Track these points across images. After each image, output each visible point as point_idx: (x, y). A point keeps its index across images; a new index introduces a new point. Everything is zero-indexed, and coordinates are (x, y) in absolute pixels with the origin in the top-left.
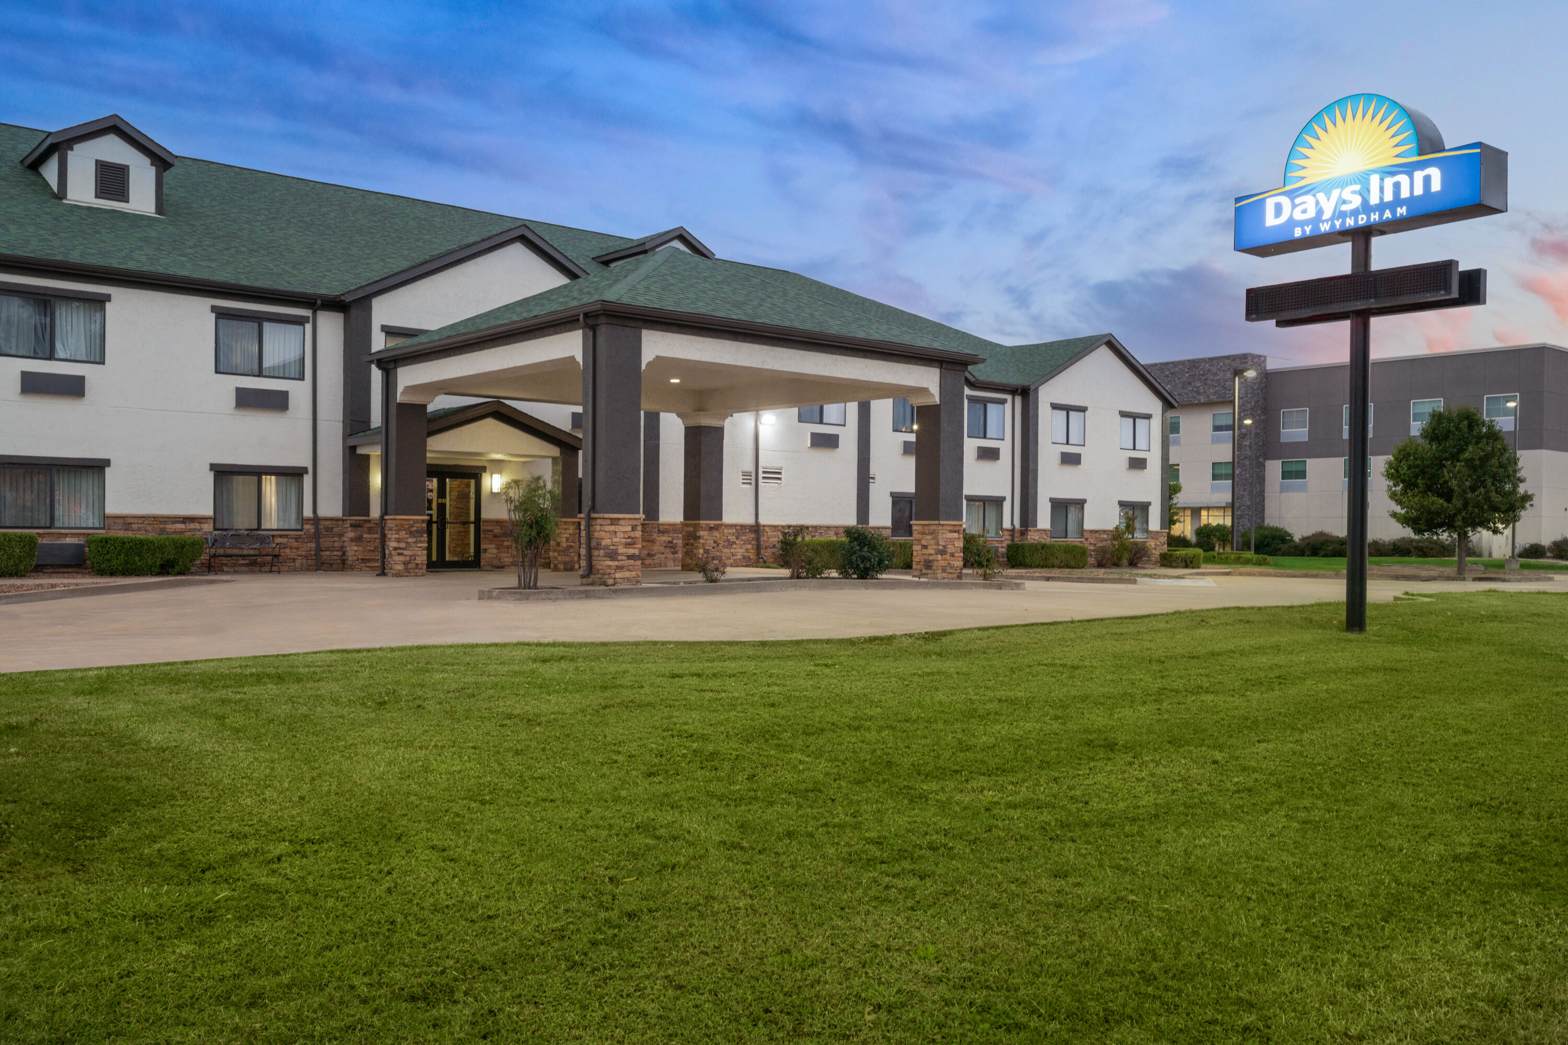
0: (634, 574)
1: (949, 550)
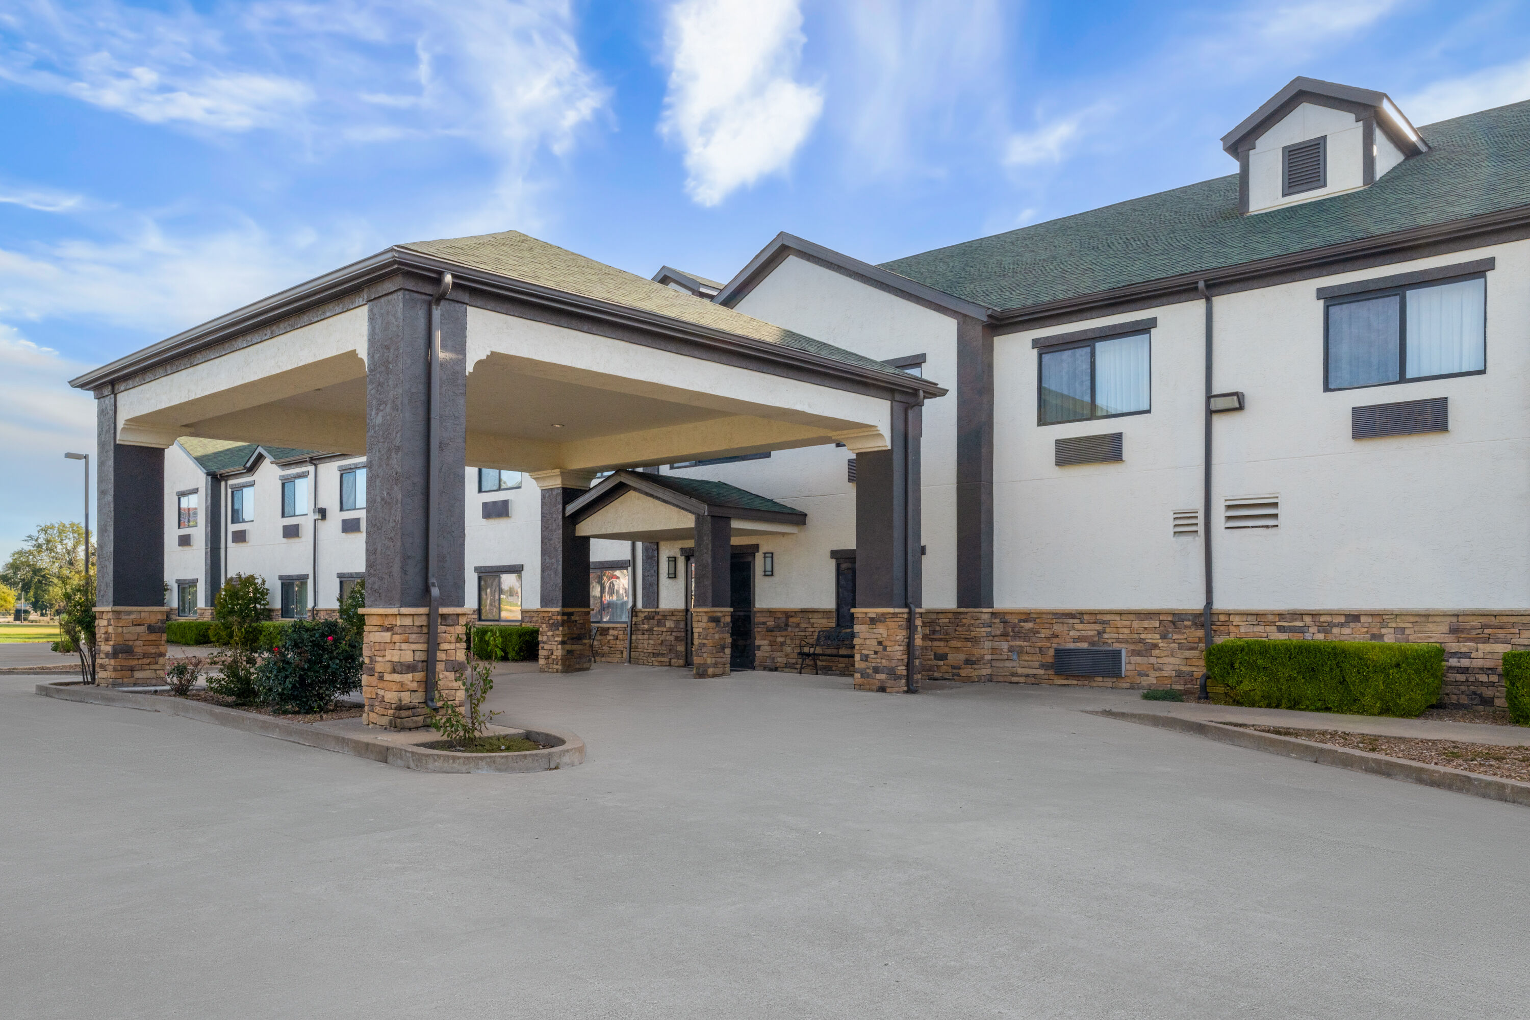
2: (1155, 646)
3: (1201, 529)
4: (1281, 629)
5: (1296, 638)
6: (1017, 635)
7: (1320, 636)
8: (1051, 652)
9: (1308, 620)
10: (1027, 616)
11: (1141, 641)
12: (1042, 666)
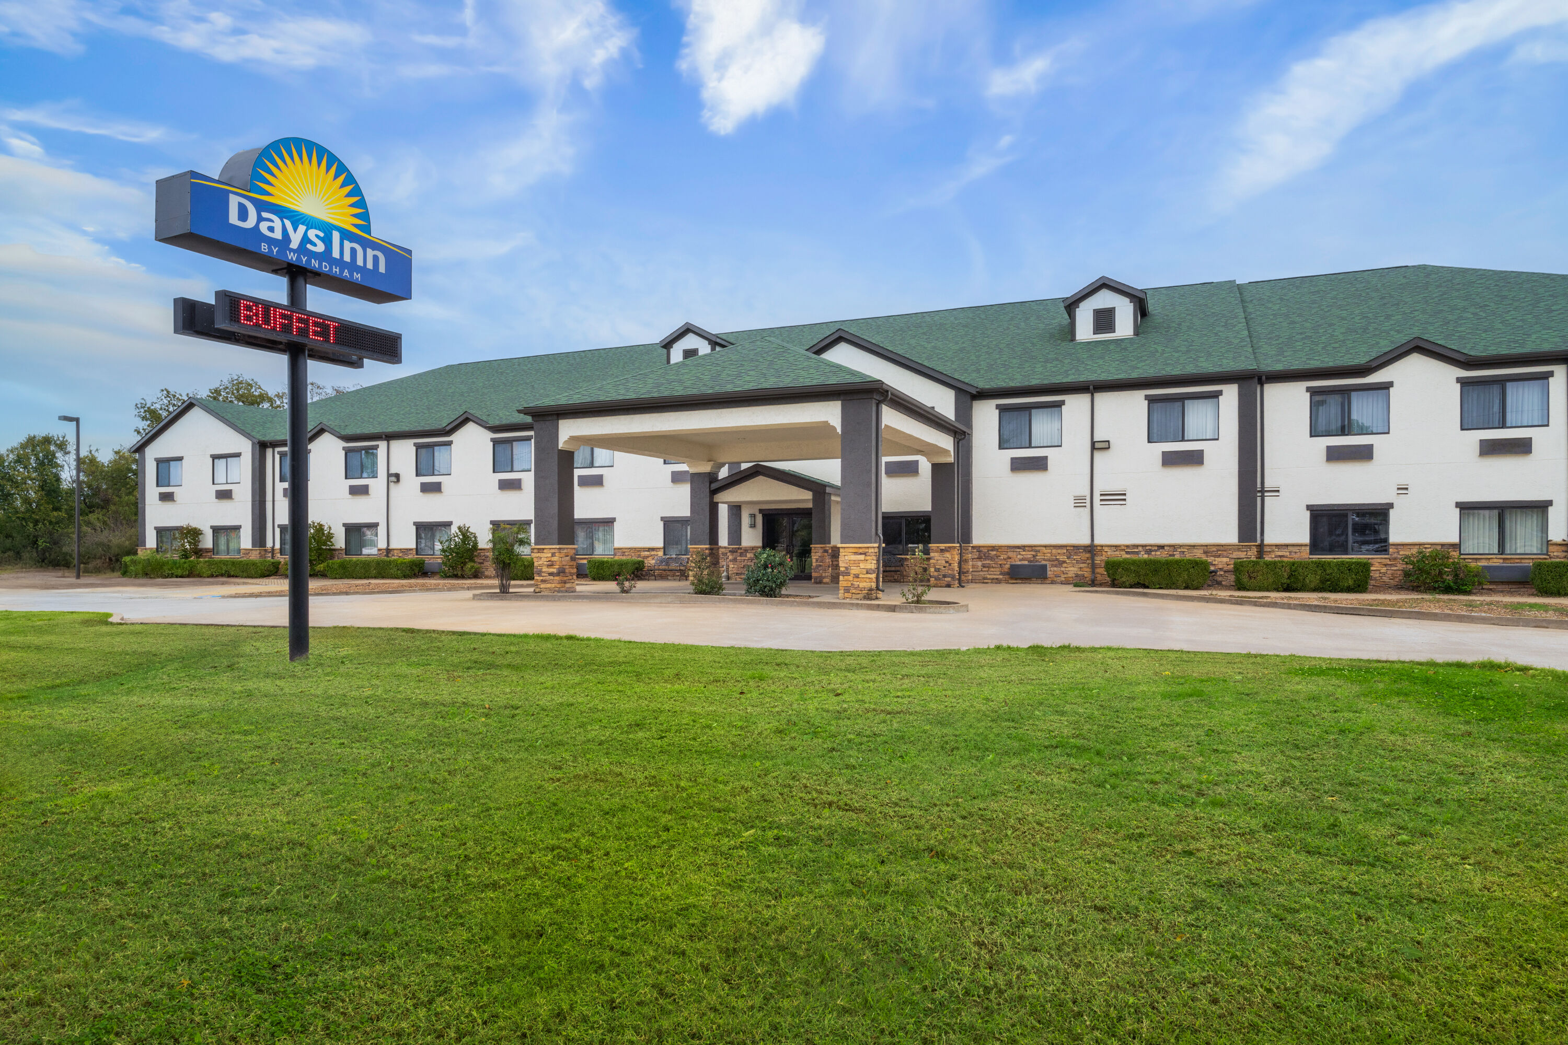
0: (553, 585)
1: (853, 572)
2: (1064, 562)
3: (1088, 505)
4: (1127, 553)
5: (1134, 557)
6: (988, 557)
7: (1146, 556)
8: (1008, 566)
9: (1140, 549)
10: (993, 548)
11: (1057, 559)
12: (1001, 574)
